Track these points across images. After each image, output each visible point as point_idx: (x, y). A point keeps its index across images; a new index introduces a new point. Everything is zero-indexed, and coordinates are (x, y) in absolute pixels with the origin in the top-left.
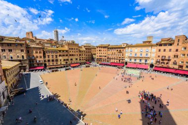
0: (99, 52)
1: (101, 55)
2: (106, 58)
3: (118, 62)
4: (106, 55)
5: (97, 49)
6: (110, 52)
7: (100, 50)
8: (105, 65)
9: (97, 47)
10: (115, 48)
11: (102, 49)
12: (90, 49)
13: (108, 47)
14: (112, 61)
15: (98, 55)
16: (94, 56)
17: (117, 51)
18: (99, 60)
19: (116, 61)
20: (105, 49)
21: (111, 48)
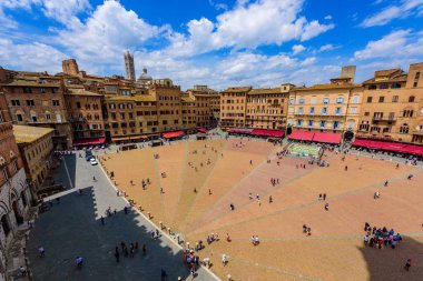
0: (226, 105)
1: (231, 111)
2: (243, 118)
3: (271, 128)
4: (243, 111)
5: (222, 98)
6: (253, 105)
7: (229, 101)
8: (240, 134)
9: (223, 94)
10: (264, 96)
11: (235, 98)
12: (206, 98)
13: (248, 94)
14: (256, 125)
15: (226, 111)
16: (216, 115)
17: (270, 101)
18: (227, 124)
19: (265, 125)
20: (240, 98)
21: (254, 96)
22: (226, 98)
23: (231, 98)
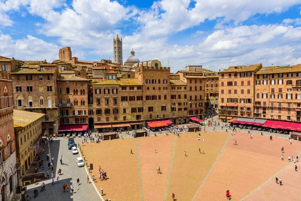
0: (226, 88)
1: (233, 96)
2: (251, 105)
3: (294, 119)
4: (250, 96)
5: (221, 80)
6: (264, 87)
7: (230, 84)
8: (246, 125)
9: (223, 74)
10: (280, 75)
11: (239, 80)
12: (201, 80)
13: (257, 74)
14: (269, 114)
15: (226, 96)
16: (213, 101)
17: (290, 82)
18: (228, 112)
19: (284, 115)
20: (246, 79)
21: (265, 76)
22: (226, 79)
23: (233, 79)
